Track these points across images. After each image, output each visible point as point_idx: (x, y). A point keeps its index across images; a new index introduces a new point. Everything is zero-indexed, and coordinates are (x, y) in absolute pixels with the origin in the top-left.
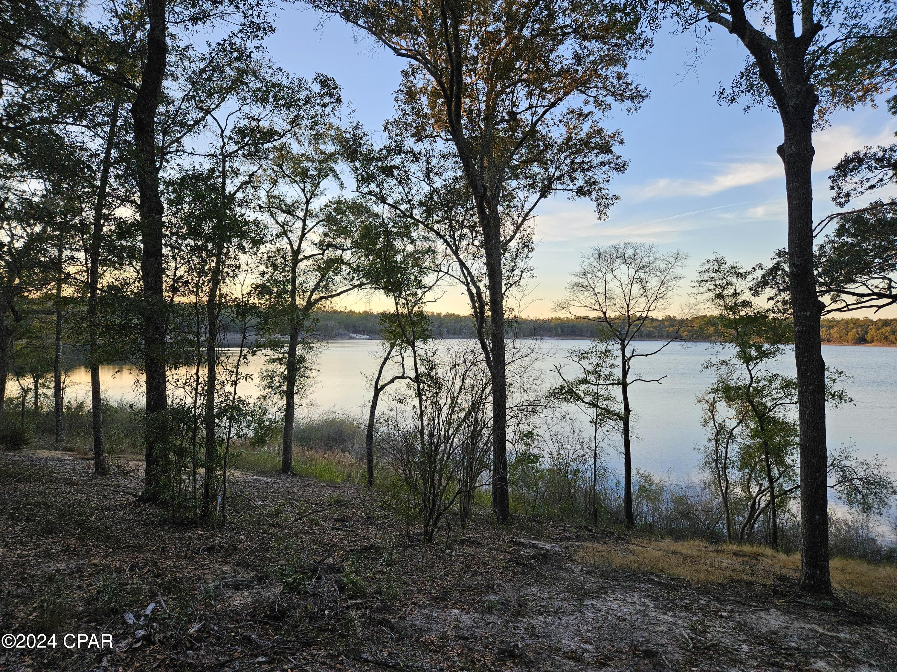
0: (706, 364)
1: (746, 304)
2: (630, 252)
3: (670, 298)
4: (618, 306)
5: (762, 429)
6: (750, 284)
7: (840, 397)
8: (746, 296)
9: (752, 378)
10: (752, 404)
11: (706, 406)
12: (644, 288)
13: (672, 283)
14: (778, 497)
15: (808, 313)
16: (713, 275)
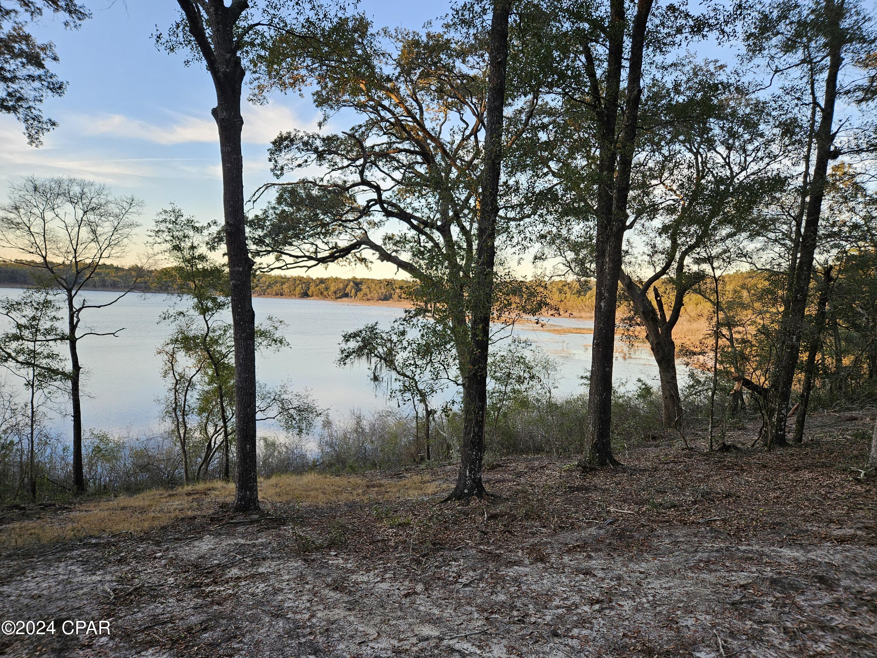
0: (163, 316)
1: (202, 258)
2: (76, 190)
3: (126, 246)
4: (63, 250)
5: (218, 375)
6: (207, 239)
7: (281, 342)
8: (203, 250)
9: (208, 328)
10: (208, 352)
11: (166, 357)
12: (94, 232)
13: (126, 230)
14: (231, 434)
15: (241, 269)
16: (170, 226)
